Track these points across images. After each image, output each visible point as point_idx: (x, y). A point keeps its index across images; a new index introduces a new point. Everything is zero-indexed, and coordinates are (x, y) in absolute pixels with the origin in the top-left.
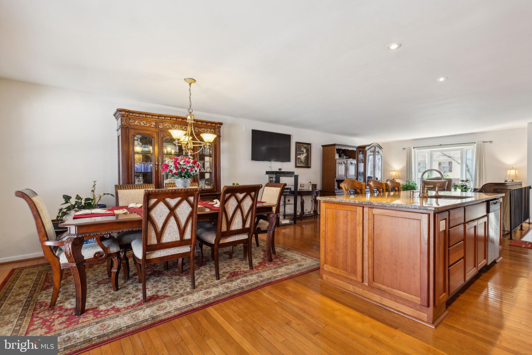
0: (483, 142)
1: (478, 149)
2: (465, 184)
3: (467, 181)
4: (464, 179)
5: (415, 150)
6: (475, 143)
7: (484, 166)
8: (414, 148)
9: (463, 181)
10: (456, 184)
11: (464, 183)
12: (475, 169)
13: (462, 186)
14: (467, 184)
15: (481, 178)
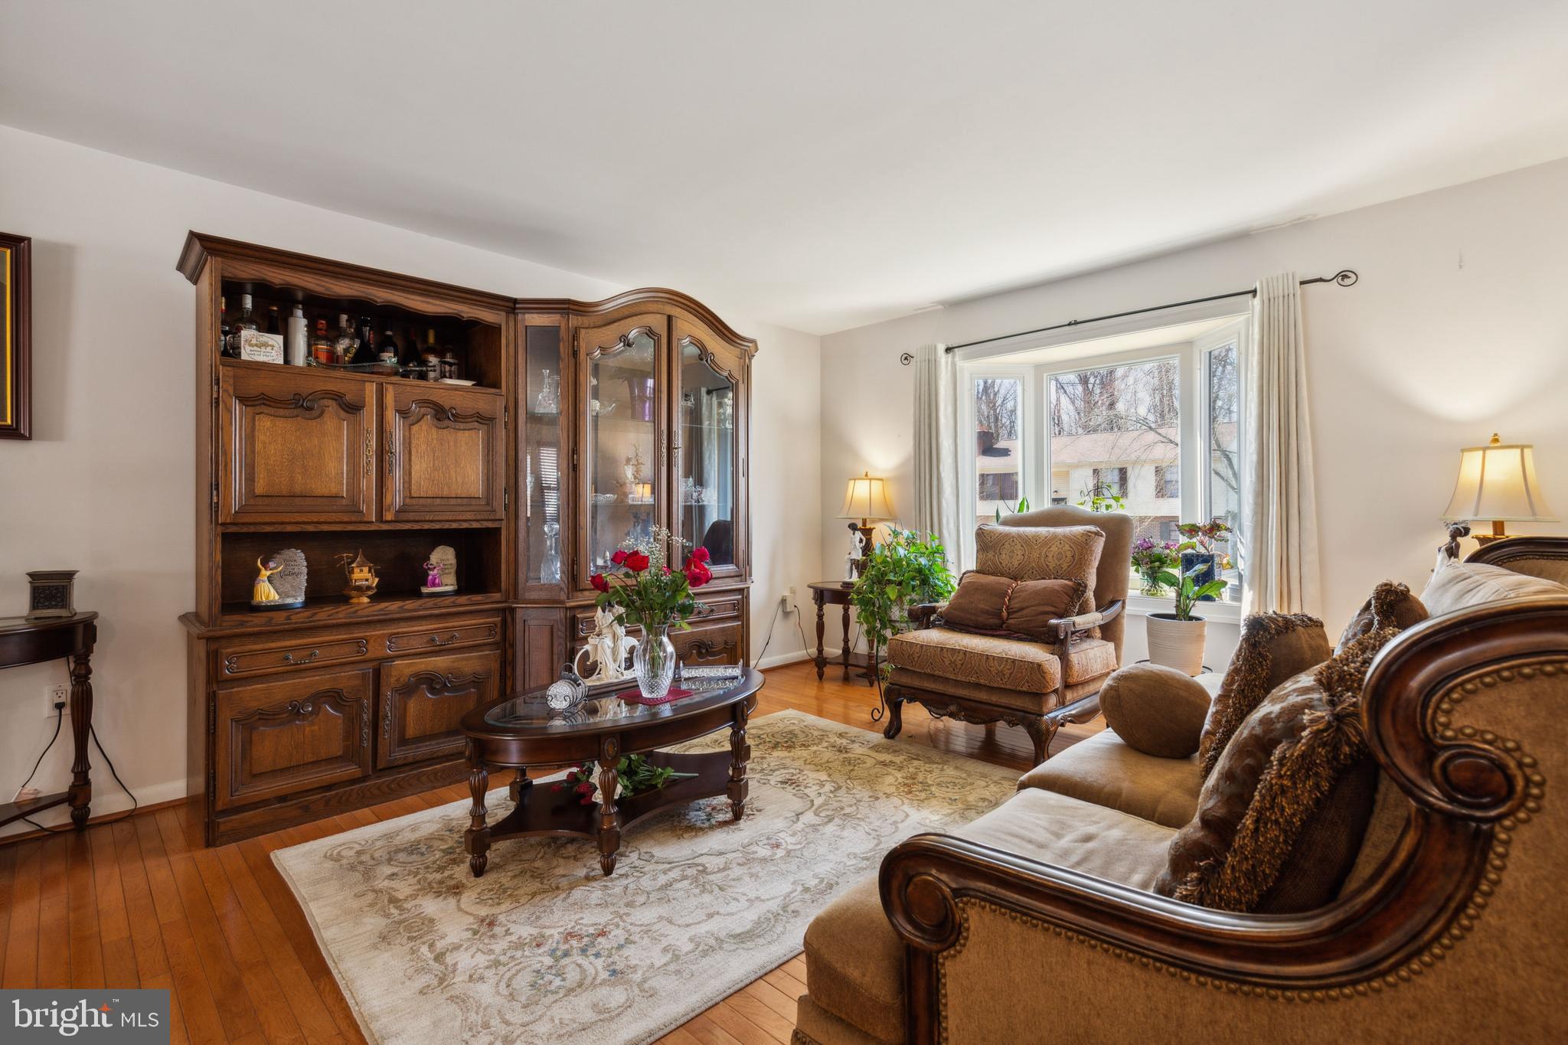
0: (1302, 283)
1: (1268, 326)
2: (1203, 551)
3: (1213, 529)
4: (1201, 520)
5: (954, 364)
6: (1254, 292)
7: (1306, 431)
8: (948, 350)
9: (1192, 530)
10: (1157, 550)
11: (1199, 545)
12: (1254, 458)
13: (1189, 562)
14: (1214, 547)
15: (1294, 511)
